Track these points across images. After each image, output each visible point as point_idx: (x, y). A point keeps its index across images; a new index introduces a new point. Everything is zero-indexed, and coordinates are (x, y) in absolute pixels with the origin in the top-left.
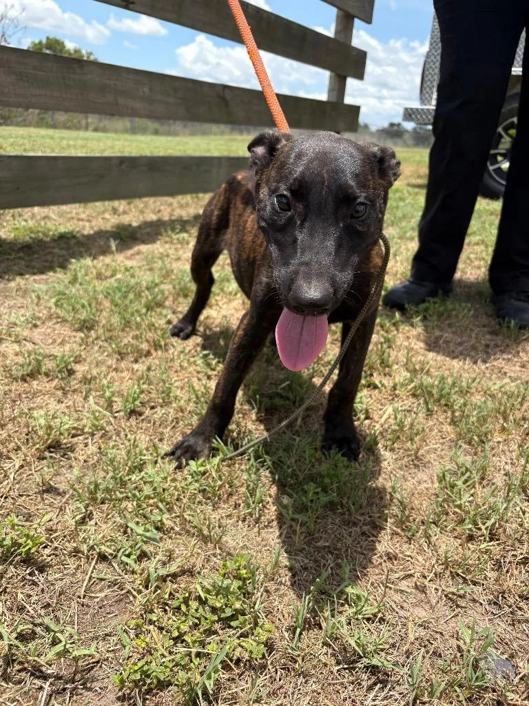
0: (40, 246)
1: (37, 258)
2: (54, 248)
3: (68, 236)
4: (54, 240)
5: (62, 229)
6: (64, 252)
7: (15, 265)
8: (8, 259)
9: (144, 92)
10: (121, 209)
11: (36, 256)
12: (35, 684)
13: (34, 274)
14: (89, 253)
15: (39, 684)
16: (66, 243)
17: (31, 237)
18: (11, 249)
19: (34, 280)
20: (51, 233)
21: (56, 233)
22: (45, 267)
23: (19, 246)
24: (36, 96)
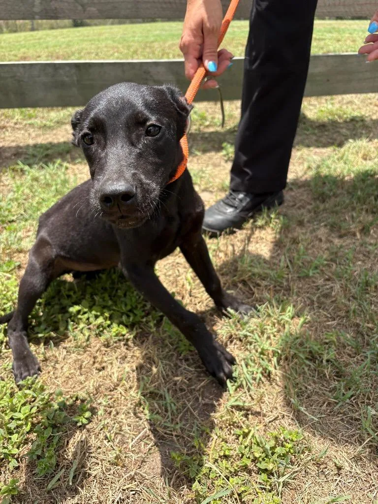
0: (333, 125)
1: (326, 135)
3: (358, 119)
4: (345, 122)
5: (356, 114)
11: (326, 133)
13: (318, 147)
14: (367, 135)
17: (329, 119)
18: (311, 126)
19: (316, 152)
20: (345, 116)
21: (349, 116)
22: (329, 142)
23: (317, 125)
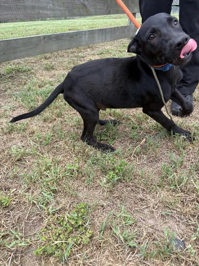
2: (22, 76)
6: (26, 77)
7: (7, 84)
8: (4, 82)
9: (50, 6)
10: (48, 56)
12: (8, 254)
15: (10, 253)
16: (27, 73)
24: (6, 14)
